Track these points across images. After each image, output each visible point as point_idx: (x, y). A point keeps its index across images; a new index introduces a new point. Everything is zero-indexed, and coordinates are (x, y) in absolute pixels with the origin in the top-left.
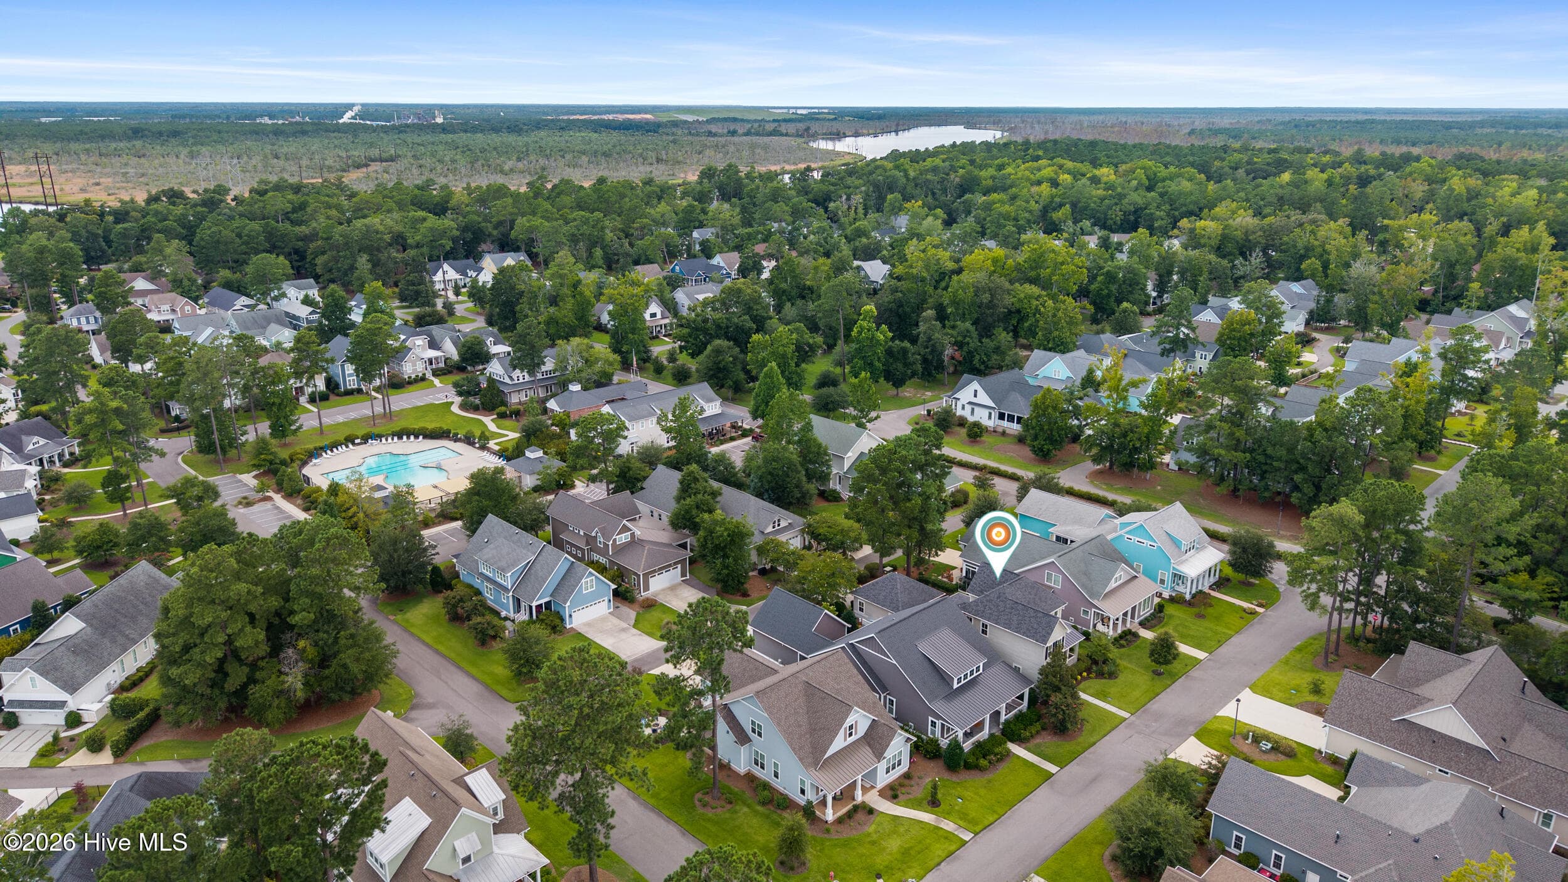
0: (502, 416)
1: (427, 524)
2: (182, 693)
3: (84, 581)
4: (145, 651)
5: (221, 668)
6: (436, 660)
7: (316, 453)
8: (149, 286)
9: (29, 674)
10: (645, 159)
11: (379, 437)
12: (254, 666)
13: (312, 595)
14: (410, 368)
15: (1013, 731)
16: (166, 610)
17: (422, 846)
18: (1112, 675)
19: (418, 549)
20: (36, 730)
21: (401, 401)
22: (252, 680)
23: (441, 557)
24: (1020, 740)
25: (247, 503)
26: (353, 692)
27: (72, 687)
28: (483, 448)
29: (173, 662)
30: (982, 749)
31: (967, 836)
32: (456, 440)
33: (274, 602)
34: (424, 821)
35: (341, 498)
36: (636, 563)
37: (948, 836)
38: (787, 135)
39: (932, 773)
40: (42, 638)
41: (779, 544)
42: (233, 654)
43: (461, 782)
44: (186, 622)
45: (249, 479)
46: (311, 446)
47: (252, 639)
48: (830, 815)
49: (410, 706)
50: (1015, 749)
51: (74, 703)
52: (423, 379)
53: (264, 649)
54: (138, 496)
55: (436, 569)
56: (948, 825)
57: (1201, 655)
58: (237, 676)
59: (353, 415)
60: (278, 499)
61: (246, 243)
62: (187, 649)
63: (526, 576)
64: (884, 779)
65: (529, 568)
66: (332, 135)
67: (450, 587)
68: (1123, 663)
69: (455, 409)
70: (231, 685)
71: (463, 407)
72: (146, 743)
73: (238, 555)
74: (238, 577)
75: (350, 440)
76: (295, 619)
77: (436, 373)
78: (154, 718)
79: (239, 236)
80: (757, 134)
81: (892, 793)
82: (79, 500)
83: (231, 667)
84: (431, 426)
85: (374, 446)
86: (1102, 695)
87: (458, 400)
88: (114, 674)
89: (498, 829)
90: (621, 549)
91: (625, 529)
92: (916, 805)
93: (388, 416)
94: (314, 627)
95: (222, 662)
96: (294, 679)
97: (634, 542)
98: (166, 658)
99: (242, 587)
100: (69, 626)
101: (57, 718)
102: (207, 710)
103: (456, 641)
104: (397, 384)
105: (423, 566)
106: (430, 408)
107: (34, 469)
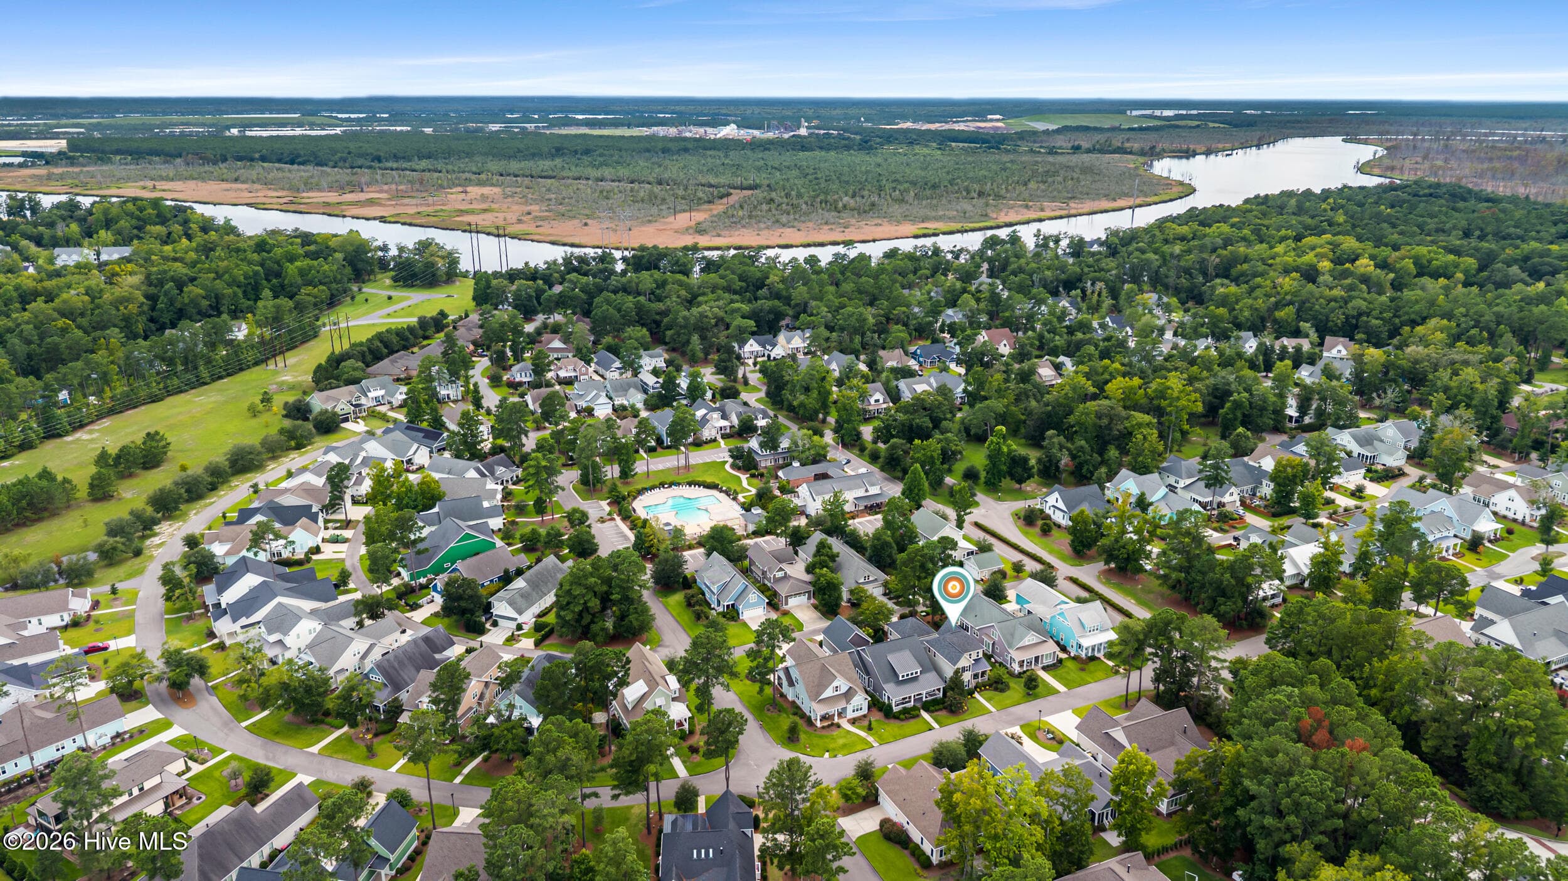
0: (753, 476)
1: (690, 547)
2: (563, 622)
3: (524, 560)
4: (550, 599)
5: (580, 613)
6: (675, 624)
7: (641, 492)
8: (561, 345)
9: (504, 604)
10: (968, 192)
11: (677, 484)
12: (594, 615)
13: (620, 587)
14: (707, 433)
15: (927, 707)
16: (561, 585)
17: (643, 698)
18: (1002, 691)
19: (680, 563)
20: (505, 628)
21: (698, 457)
22: (592, 622)
23: (689, 569)
24: (927, 710)
25: (602, 520)
26: (634, 635)
27: (520, 613)
28: (735, 499)
29: (562, 608)
30: (905, 711)
31: (875, 744)
32: (721, 491)
33: (605, 588)
34: (646, 689)
35: (647, 530)
36: (782, 590)
37: (868, 743)
38: (1131, 153)
39: (876, 717)
40: (509, 587)
41: (864, 591)
42: (586, 609)
43: (663, 678)
44: (569, 592)
45: (605, 505)
46: (639, 487)
47: (595, 603)
48: (818, 724)
49: (657, 644)
50: (925, 715)
51: (521, 619)
52: (715, 440)
53: (598, 608)
54: (549, 509)
55: (685, 578)
56: (870, 739)
57: (1061, 688)
58: (587, 619)
59: (668, 465)
60: (618, 519)
61: (623, 317)
62: (568, 603)
63: (724, 587)
64: (850, 715)
65: (726, 585)
66: (709, 153)
67: (690, 587)
68: (1012, 685)
69: (727, 467)
70: (585, 622)
71: (733, 466)
72: (547, 642)
73: (593, 565)
74: (591, 574)
75: (662, 485)
76: (613, 597)
77: (724, 437)
78: (551, 632)
79: (619, 311)
80: (1102, 151)
81: (853, 722)
82: (521, 510)
83: (585, 615)
84: (709, 479)
85: (675, 491)
86: (989, 700)
87: (731, 460)
88: (536, 609)
89: (674, 699)
90: (777, 580)
91: (781, 569)
92: (860, 728)
93: (687, 467)
94: (620, 602)
95: (581, 612)
96: (609, 624)
97: (786, 577)
98: (559, 606)
99: (593, 580)
100: (519, 583)
101: (513, 625)
102: (574, 632)
103: (687, 616)
104: (698, 444)
105: (679, 574)
106: (713, 464)
107: (500, 487)
